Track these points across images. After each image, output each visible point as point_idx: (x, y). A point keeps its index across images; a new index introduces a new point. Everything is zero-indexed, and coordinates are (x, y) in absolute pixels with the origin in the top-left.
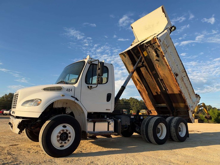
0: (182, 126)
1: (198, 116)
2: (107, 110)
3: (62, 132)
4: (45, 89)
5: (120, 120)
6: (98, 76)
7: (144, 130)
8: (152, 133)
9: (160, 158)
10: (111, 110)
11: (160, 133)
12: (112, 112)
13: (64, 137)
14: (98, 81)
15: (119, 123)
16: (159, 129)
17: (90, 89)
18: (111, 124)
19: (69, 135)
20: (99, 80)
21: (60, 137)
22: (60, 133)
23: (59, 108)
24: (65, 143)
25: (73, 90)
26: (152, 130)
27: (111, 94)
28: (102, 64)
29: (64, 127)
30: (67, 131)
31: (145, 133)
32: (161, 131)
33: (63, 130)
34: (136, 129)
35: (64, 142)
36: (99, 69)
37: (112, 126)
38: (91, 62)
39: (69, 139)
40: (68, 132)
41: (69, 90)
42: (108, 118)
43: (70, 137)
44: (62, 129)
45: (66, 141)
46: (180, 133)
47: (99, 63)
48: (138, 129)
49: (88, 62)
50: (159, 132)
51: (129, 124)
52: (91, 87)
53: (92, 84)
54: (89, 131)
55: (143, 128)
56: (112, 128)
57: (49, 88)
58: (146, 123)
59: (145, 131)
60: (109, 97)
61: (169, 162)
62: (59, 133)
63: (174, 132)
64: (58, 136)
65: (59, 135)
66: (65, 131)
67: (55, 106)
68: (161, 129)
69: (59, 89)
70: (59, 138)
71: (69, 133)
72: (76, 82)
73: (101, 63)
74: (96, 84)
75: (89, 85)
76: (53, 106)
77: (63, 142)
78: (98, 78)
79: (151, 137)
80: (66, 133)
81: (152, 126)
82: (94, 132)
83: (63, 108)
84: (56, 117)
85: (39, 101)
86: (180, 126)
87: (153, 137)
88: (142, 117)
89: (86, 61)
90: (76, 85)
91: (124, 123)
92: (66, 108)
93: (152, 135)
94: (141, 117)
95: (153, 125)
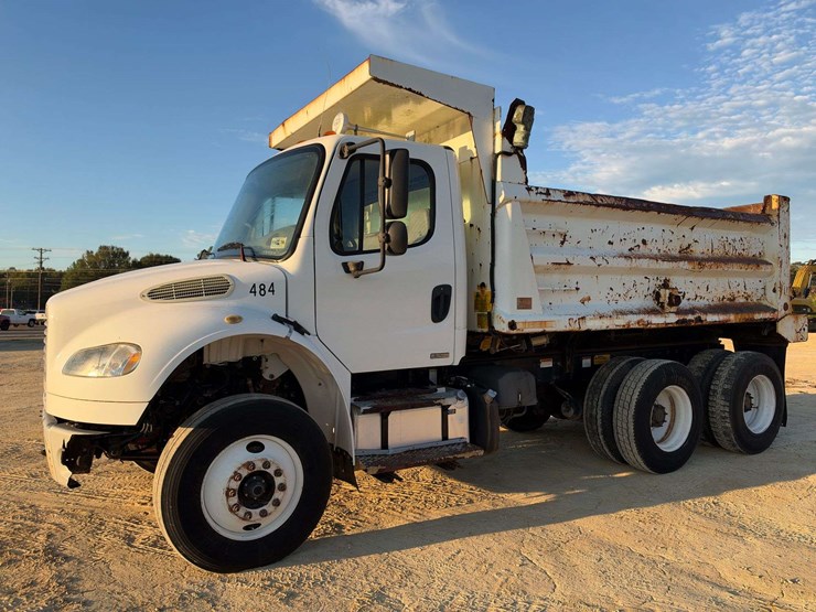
0: (757, 387)
1: (807, 307)
2: (434, 356)
3: (245, 473)
4: (155, 294)
5: (491, 394)
6: (384, 218)
7: (599, 416)
8: (632, 431)
9: (670, 556)
10: (451, 355)
11: (666, 425)
12: (457, 363)
13: (255, 489)
14: (387, 239)
15: (488, 406)
16: (663, 408)
17: (357, 277)
18: (454, 411)
19: (278, 481)
20: (388, 236)
21: (241, 492)
22: (236, 475)
23: (230, 363)
24: (264, 514)
25: (280, 289)
26: (631, 420)
27: (448, 288)
28: (400, 155)
29: (256, 447)
30: (267, 464)
31: (600, 430)
32: (668, 418)
33: (249, 465)
34: (563, 408)
35: (258, 510)
36: (388, 183)
37: (461, 420)
38: (351, 152)
39: (277, 495)
40: (271, 471)
41: (260, 289)
42: (442, 390)
43: (283, 487)
44: (245, 461)
45: (269, 507)
46: (747, 416)
47: (387, 156)
48: (572, 411)
49: (340, 151)
50: (658, 424)
51: (535, 402)
52: (359, 266)
53: (361, 252)
54: (363, 451)
55: (592, 409)
56: (459, 428)
57: (169, 286)
58: (605, 386)
59: (599, 422)
60: (440, 302)
61: (715, 585)
62: (233, 478)
63: (725, 418)
64: (228, 490)
65: (235, 485)
66: (259, 466)
67: (212, 359)
68: (668, 410)
69: (217, 288)
70: (235, 500)
71: (278, 473)
72: (292, 248)
73: (393, 153)
74: (378, 251)
75: (352, 259)
76: (202, 360)
77: (256, 512)
78: (386, 227)
79: (628, 447)
80: (263, 475)
81: (634, 403)
82: (385, 451)
83: (247, 360)
84: (214, 411)
85: (133, 351)
86: (750, 390)
87: (634, 445)
88: (589, 361)
89: (329, 143)
90: (291, 265)
91: (511, 401)
92: (260, 358)
93: (632, 438)
94: (584, 361)
95: (635, 397)
